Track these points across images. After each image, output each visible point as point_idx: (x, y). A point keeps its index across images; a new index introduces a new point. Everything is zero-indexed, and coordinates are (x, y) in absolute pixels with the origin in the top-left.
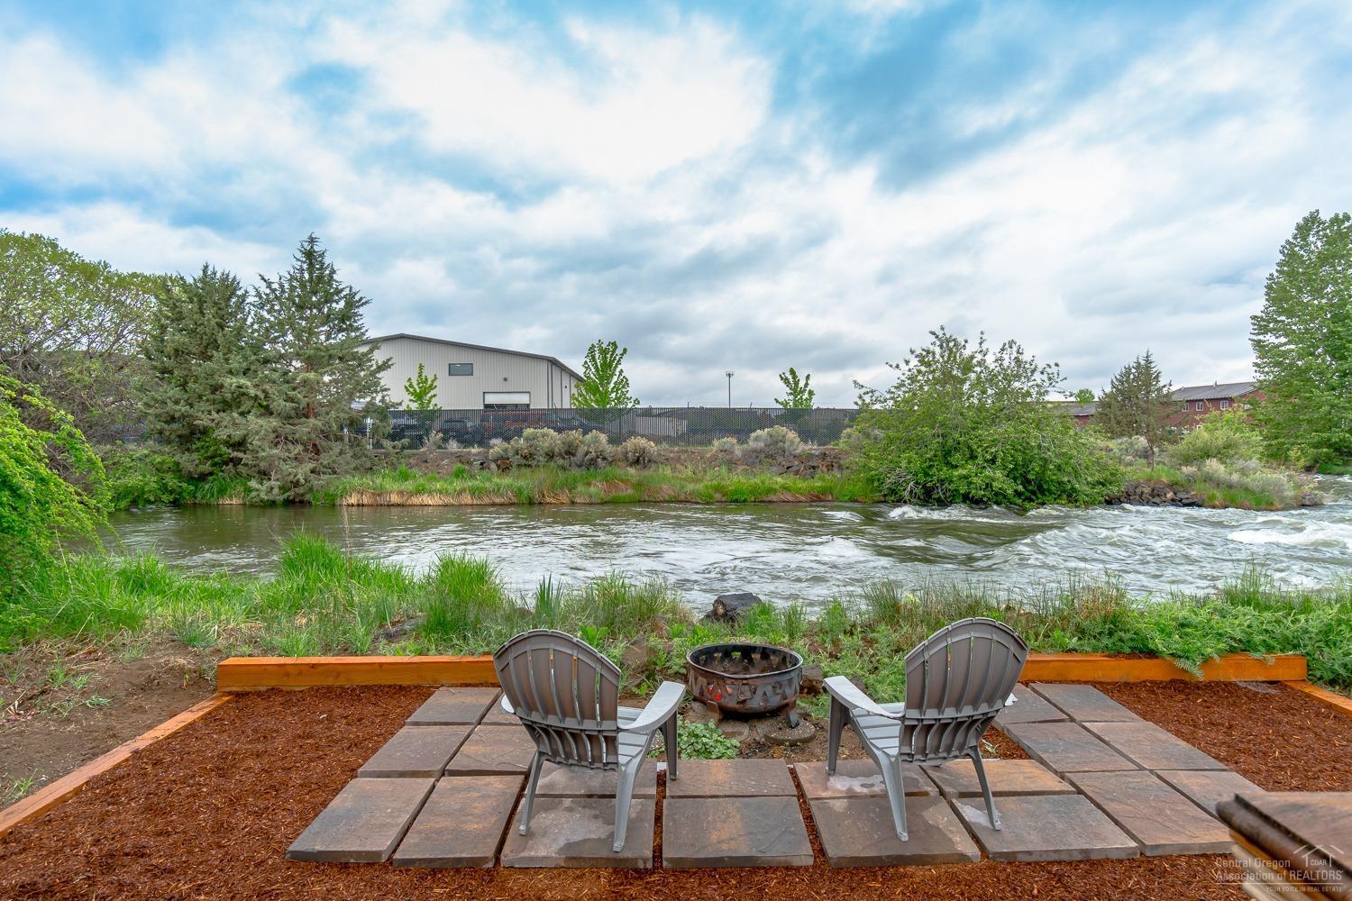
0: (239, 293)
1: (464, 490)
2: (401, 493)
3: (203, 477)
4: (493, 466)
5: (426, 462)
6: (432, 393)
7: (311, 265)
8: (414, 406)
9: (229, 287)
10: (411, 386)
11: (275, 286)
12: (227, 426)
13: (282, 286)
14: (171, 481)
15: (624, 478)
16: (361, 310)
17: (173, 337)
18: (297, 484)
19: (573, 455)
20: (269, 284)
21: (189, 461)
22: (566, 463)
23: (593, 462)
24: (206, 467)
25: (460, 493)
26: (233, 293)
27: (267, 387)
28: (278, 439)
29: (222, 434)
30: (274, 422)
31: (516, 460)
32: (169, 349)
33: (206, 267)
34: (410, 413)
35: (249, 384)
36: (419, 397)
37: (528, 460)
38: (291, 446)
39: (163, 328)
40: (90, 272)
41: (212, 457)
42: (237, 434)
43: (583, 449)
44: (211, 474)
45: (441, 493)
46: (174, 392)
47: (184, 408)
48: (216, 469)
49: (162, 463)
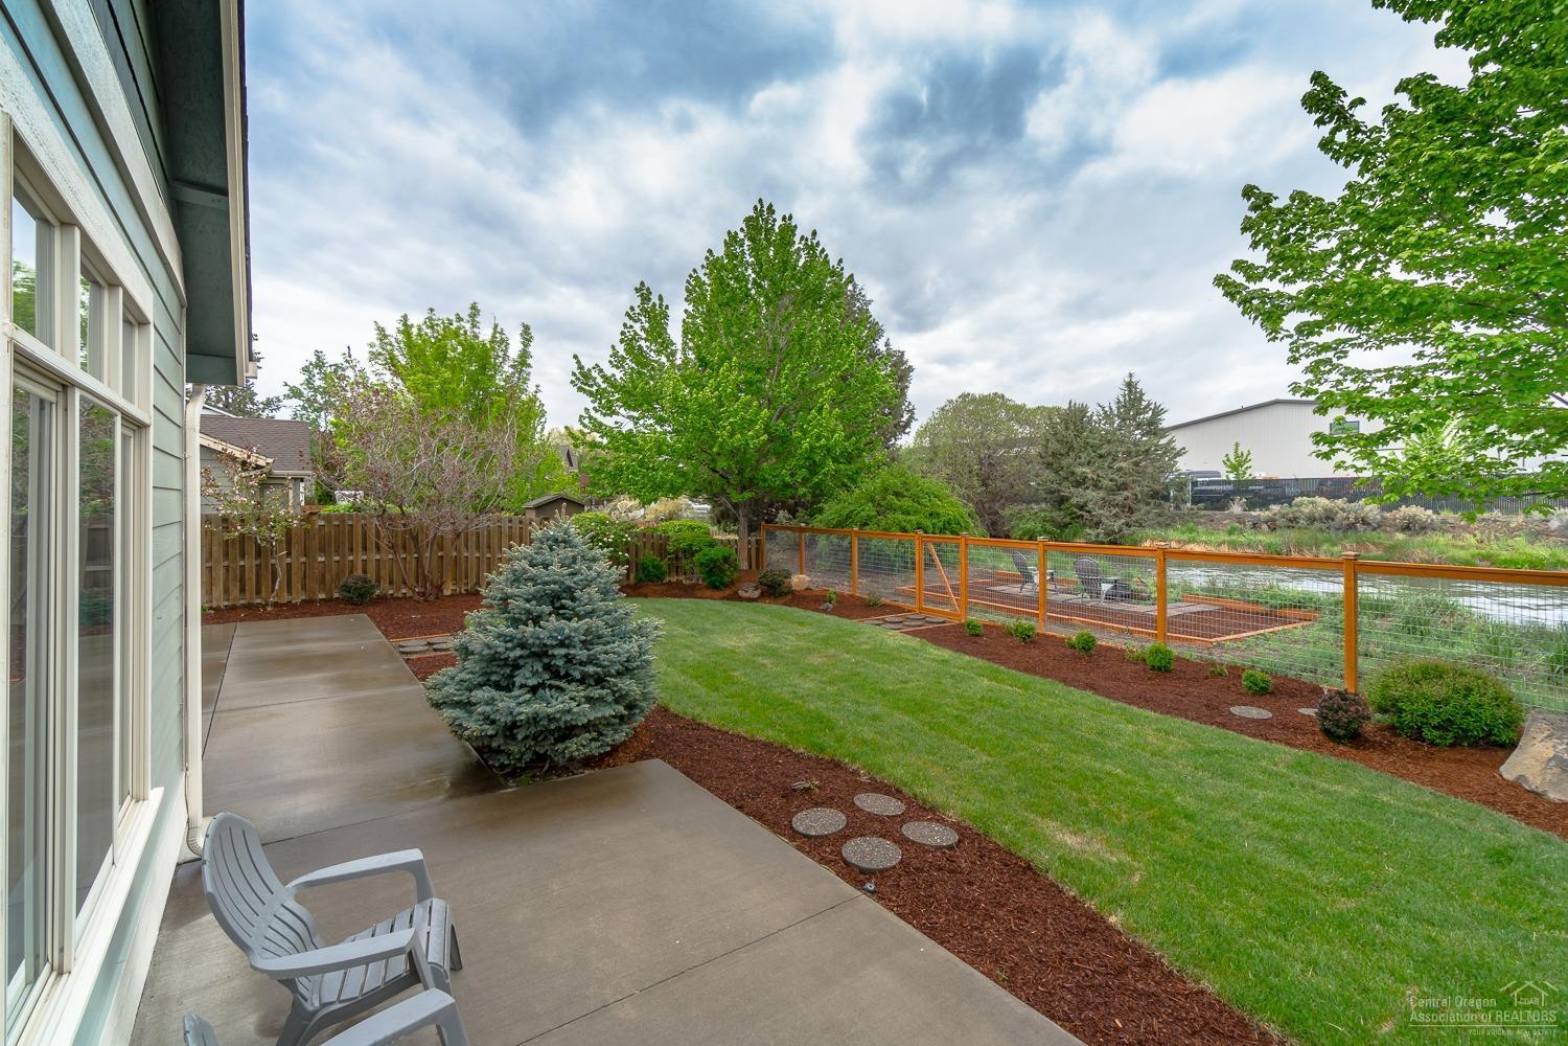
0: (1088, 414)
1: (1224, 542)
2: (1179, 542)
3: (1066, 525)
4: (1264, 527)
5: (1212, 521)
6: (1247, 465)
7: (1130, 391)
8: (1232, 477)
9: (1083, 410)
10: (1228, 460)
11: (1107, 409)
12: (1078, 496)
13: (1111, 408)
14: (1049, 527)
15: (1376, 541)
16: (1163, 416)
17: (1054, 446)
18: (1114, 532)
19: (1333, 520)
20: (1103, 408)
21: (1057, 515)
22: (1324, 526)
23: (1351, 527)
24: (1068, 520)
25: (1219, 545)
26: (1084, 416)
27: (1099, 472)
28: (1105, 504)
29: (1074, 501)
30: (1102, 494)
31: (1281, 522)
32: (1050, 451)
33: (1071, 402)
34: (1228, 482)
35: (1088, 471)
36: (1234, 468)
37: (1292, 522)
38: (1112, 508)
39: (1048, 440)
40: (1019, 409)
41: (1070, 515)
42: (1082, 501)
43: (1341, 515)
44: (1070, 524)
45: (1206, 543)
46: (1052, 476)
47: (1055, 486)
48: (1073, 521)
49: (1046, 516)
